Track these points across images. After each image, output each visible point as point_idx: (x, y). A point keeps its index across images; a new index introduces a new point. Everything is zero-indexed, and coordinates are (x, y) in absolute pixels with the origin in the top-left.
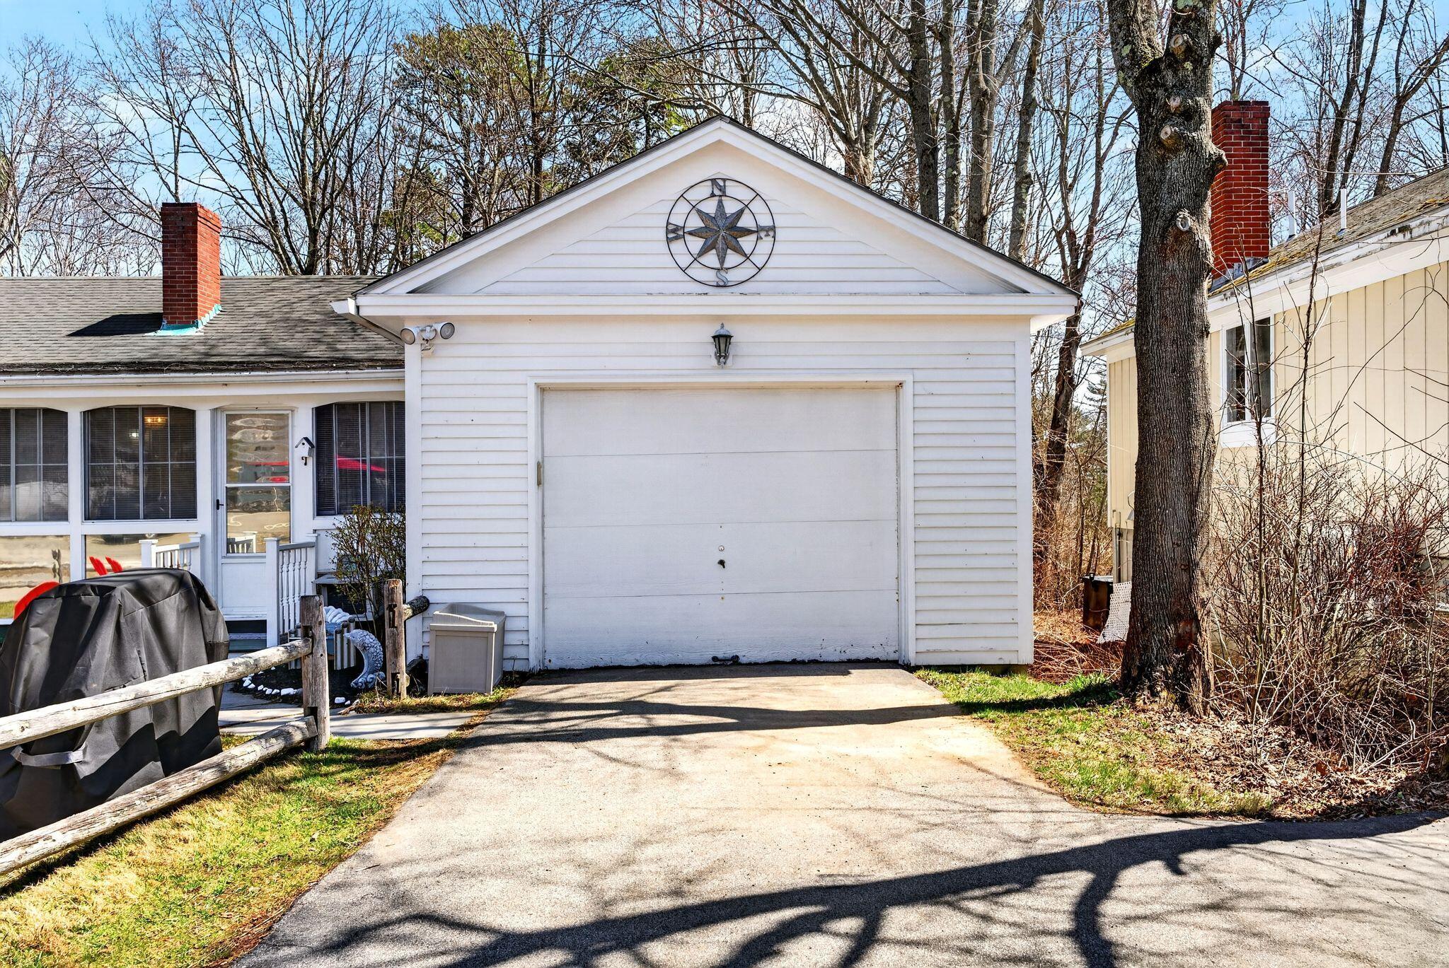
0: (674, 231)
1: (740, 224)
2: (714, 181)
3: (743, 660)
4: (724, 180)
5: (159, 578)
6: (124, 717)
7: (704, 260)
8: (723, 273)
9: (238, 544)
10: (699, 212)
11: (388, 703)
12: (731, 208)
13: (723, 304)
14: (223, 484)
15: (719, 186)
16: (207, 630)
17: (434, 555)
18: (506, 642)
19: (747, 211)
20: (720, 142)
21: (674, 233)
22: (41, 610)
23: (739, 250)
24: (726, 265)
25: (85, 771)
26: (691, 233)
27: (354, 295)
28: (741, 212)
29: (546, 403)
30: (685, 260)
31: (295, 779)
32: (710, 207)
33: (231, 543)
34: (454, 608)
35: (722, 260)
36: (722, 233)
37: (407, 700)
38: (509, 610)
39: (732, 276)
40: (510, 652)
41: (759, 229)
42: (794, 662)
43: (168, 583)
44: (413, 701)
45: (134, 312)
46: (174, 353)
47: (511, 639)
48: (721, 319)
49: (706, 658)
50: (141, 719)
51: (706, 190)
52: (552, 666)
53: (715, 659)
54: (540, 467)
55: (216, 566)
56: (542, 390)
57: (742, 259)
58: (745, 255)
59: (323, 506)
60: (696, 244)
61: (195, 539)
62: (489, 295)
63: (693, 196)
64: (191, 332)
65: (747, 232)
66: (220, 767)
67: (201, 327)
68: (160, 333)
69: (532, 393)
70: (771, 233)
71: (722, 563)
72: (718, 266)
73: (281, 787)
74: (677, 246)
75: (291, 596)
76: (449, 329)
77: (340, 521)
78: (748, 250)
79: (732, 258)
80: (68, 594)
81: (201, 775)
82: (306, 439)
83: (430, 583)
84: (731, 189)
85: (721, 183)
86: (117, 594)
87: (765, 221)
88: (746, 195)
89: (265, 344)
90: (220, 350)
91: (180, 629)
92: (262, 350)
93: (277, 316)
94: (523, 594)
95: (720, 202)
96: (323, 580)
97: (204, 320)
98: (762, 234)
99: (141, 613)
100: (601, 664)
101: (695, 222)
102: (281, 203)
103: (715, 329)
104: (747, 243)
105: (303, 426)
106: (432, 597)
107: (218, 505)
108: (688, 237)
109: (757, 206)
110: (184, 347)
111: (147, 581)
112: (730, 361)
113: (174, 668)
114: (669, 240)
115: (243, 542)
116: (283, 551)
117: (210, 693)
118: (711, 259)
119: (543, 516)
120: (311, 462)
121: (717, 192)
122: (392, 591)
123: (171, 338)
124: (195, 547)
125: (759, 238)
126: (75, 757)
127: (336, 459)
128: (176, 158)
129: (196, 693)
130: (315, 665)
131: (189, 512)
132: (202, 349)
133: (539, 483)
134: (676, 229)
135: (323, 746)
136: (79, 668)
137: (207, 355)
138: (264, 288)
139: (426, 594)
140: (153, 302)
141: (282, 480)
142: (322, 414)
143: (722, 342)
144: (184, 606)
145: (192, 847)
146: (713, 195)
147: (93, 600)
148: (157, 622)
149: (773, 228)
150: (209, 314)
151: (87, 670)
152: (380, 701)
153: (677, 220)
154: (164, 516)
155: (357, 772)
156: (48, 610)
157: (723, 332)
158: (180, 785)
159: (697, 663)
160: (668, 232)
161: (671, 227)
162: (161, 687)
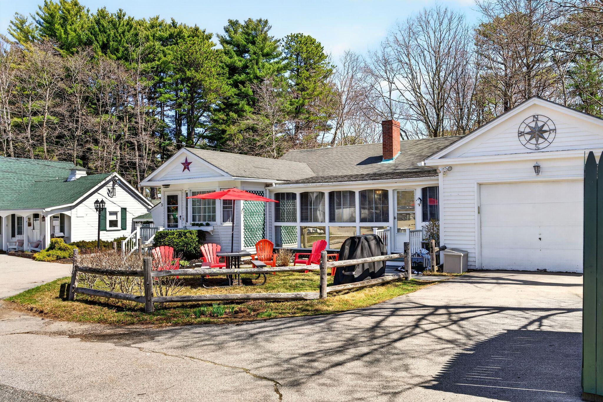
0: (520, 133)
1: (543, 129)
2: (534, 116)
3: (548, 271)
4: (537, 115)
5: (370, 236)
6: (363, 264)
7: (531, 142)
8: (537, 145)
9: (402, 230)
10: (529, 126)
11: (431, 273)
12: (540, 124)
13: (537, 156)
14: (396, 212)
15: (536, 118)
16: (381, 249)
17: (447, 234)
18: (469, 260)
19: (546, 125)
20: (535, 104)
21: (521, 134)
22: (348, 242)
23: (543, 138)
24: (539, 143)
25: (356, 276)
26: (526, 134)
27: (424, 160)
28: (544, 125)
29: (481, 188)
30: (524, 142)
31: (400, 285)
32: (533, 125)
33: (399, 230)
34: (453, 249)
35: (537, 141)
36: (537, 133)
37: (436, 273)
38: (469, 251)
39: (541, 146)
40: (469, 263)
41: (550, 130)
42: (567, 272)
43: (372, 237)
44: (438, 273)
45: (375, 156)
46: (385, 170)
47: (470, 259)
48: (537, 161)
49: (535, 269)
50: (366, 267)
51: (531, 119)
52: (484, 268)
53: (538, 269)
54: (479, 208)
55: (394, 237)
56: (480, 185)
57: (544, 140)
58: (545, 139)
59: (424, 219)
60: (528, 137)
61: (388, 228)
62: (463, 157)
63: (527, 122)
64: (391, 162)
65: (546, 131)
66: (383, 280)
67: (394, 160)
68: (382, 162)
69: (476, 186)
70: (555, 131)
71: (540, 239)
72: (536, 143)
73: (396, 286)
74: (522, 138)
75: (414, 246)
76: (450, 168)
77: (427, 223)
78: (546, 137)
79: (541, 140)
80: (352, 239)
81: (379, 280)
82: (419, 198)
83: (447, 242)
84: (540, 118)
85: (536, 116)
86: (362, 239)
87: (552, 127)
88: (545, 120)
89: (413, 165)
90: (399, 168)
91: (375, 248)
92: (411, 167)
93: (417, 155)
94: (473, 246)
95: (536, 123)
96: (424, 241)
97: (395, 156)
98: (551, 132)
99: (366, 244)
100: (500, 269)
101: (528, 130)
102: (425, 107)
103: (534, 164)
104: (546, 135)
105: (418, 194)
106: (447, 246)
107: (395, 218)
108: (525, 135)
109: (549, 123)
110: (388, 167)
111: (368, 237)
112: (540, 173)
113: (373, 256)
114: (519, 136)
115: (403, 230)
116: (412, 232)
117: (382, 262)
118: (534, 141)
119: (481, 223)
120: (421, 205)
121: (535, 120)
122: (432, 243)
123: (386, 165)
124: (388, 230)
125: (550, 133)
126: (354, 273)
127: (428, 204)
128: (390, 93)
129: (379, 262)
130: (407, 259)
131: (386, 220)
132: (394, 168)
133: (479, 213)
134: (522, 132)
135: (409, 280)
136: (354, 255)
137: (395, 170)
138: (415, 144)
139: (446, 245)
140: (379, 152)
141: (413, 211)
142: (424, 190)
143: (537, 169)
144: (376, 243)
145: (375, 293)
146: (534, 121)
147: (357, 240)
148: (369, 246)
149: (555, 130)
150: (397, 155)
151: (356, 255)
152: (429, 273)
153: (522, 130)
154: (380, 221)
155: (415, 285)
156: (349, 242)
157: (537, 165)
158: (374, 282)
159: (532, 270)
160: (519, 134)
161: (519, 132)
162: (369, 259)
